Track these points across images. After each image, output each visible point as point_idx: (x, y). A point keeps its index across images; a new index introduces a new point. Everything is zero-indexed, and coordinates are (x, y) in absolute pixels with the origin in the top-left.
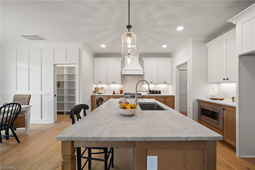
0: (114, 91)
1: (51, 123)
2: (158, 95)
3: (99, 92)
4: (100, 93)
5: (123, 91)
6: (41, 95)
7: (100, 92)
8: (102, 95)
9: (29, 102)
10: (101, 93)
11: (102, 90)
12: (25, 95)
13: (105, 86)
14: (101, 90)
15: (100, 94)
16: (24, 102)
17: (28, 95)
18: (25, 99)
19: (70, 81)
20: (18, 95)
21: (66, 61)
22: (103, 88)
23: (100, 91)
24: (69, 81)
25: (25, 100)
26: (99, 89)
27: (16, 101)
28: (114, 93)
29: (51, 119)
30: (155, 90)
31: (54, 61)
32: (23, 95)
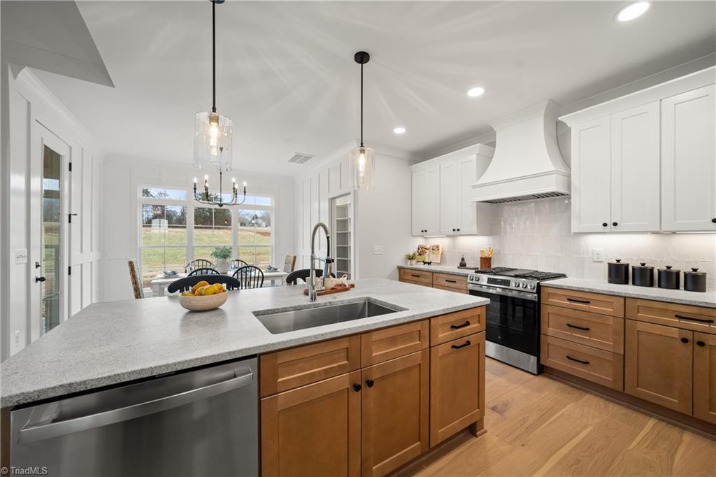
0: (463, 259)
2: (681, 295)
3: (425, 258)
4: (427, 261)
5: (490, 259)
7: (429, 259)
8: (431, 267)
11: (433, 253)
13: (444, 242)
15: (426, 264)
21: (341, 188)
22: (438, 247)
23: (428, 255)
26: (427, 251)
28: (463, 265)
30: (659, 266)
31: (329, 192)
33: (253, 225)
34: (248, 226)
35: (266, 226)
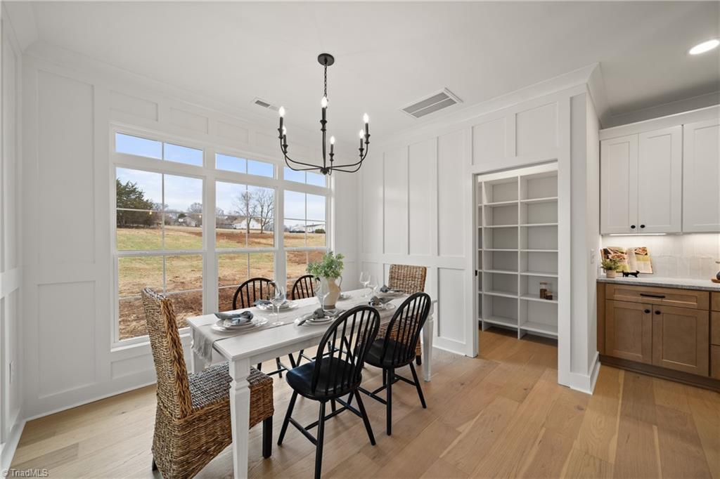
1: (464, 355)
3: (624, 267)
4: (629, 271)
6: (438, 268)
7: (632, 268)
8: (639, 279)
9: (424, 287)
10: (635, 274)
11: (638, 259)
12: (414, 267)
13: (654, 243)
14: (635, 262)
15: (631, 279)
16: (413, 286)
17: (420, 267)
18: (414, 278)
19: (494, 226)
20: (399, 266)
21: (516, 155)
22: (644, 250)
23: (630, 263)
24: (492, 226)
25: (415, 281)
26: (626, 256)
27: (396, 281)
29: (464, 343)
31: (473, 164)
32: (408, 266)
33: (181, 224)
34: (174, 225)
35: (196, 226)
